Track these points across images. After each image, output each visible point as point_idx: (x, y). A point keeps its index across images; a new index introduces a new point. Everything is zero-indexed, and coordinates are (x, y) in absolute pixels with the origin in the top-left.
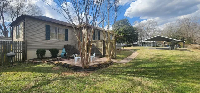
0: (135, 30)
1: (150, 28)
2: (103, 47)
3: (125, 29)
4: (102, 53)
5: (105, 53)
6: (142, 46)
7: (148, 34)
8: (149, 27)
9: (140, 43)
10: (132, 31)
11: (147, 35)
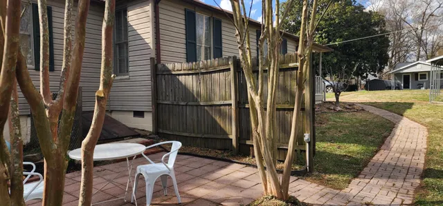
0: (377, 24)
1: (432, 15)
2: (233, 102)
3: (332, 19)
4: (233, 136)
5: (244, 131)
6: (406, 87)
7: (424, 38)
8: (428, 12)
9: (398, 75)
10: (363, 27)
11: (420, 42)
